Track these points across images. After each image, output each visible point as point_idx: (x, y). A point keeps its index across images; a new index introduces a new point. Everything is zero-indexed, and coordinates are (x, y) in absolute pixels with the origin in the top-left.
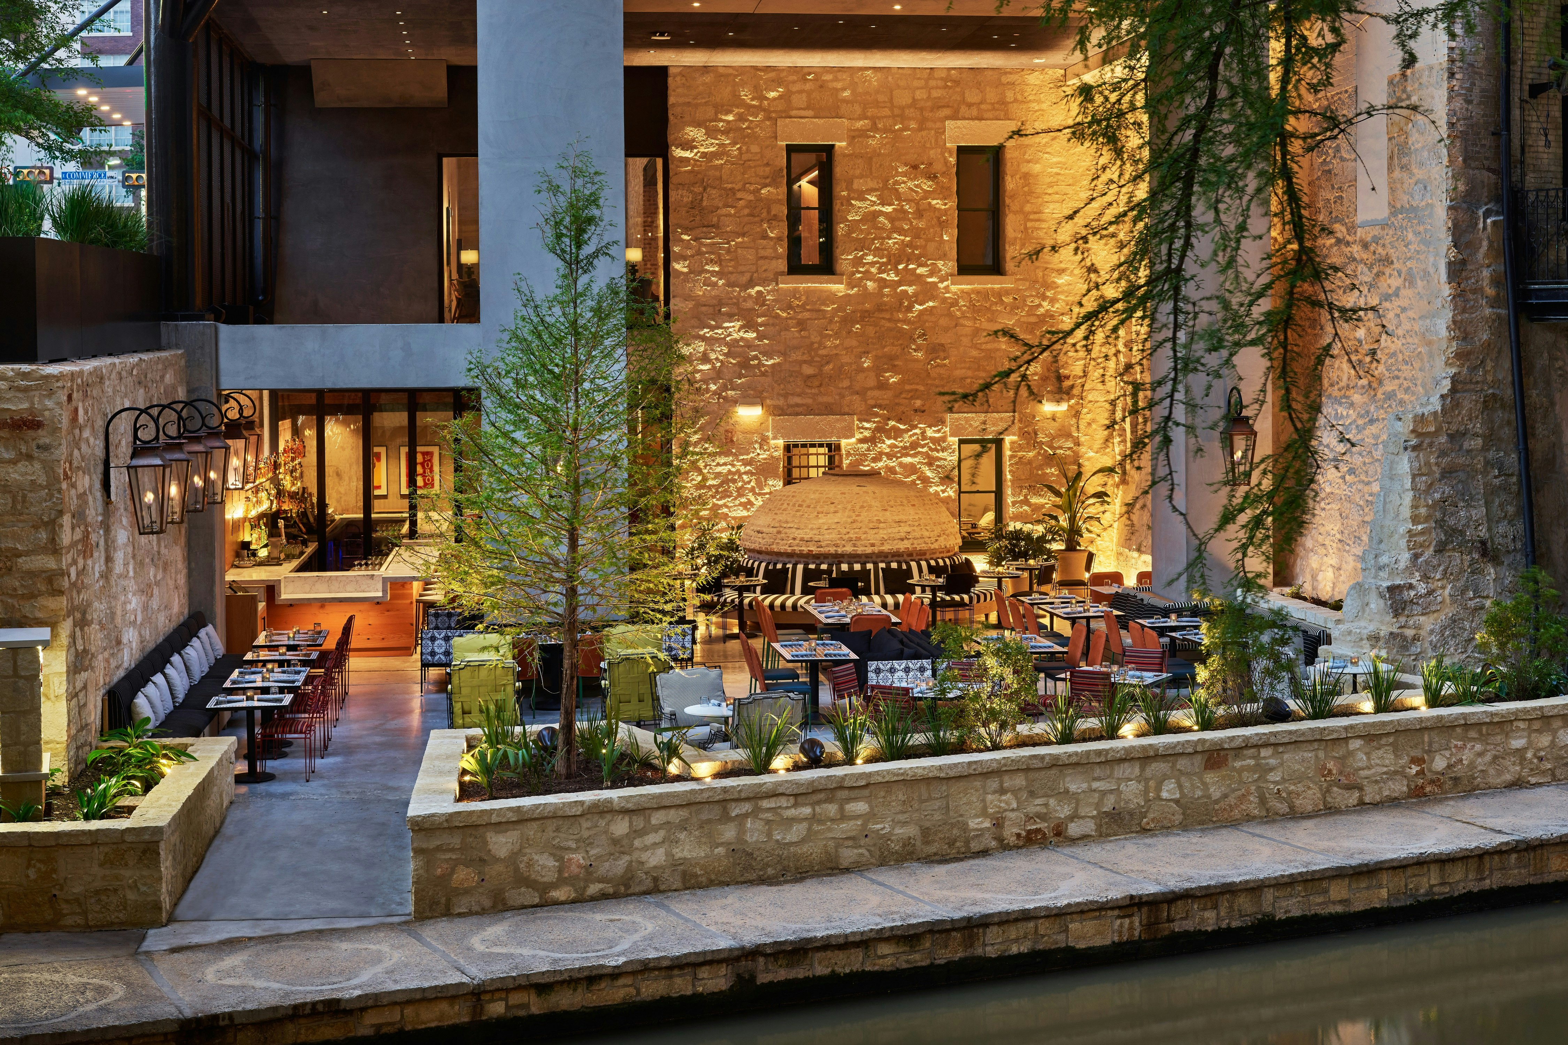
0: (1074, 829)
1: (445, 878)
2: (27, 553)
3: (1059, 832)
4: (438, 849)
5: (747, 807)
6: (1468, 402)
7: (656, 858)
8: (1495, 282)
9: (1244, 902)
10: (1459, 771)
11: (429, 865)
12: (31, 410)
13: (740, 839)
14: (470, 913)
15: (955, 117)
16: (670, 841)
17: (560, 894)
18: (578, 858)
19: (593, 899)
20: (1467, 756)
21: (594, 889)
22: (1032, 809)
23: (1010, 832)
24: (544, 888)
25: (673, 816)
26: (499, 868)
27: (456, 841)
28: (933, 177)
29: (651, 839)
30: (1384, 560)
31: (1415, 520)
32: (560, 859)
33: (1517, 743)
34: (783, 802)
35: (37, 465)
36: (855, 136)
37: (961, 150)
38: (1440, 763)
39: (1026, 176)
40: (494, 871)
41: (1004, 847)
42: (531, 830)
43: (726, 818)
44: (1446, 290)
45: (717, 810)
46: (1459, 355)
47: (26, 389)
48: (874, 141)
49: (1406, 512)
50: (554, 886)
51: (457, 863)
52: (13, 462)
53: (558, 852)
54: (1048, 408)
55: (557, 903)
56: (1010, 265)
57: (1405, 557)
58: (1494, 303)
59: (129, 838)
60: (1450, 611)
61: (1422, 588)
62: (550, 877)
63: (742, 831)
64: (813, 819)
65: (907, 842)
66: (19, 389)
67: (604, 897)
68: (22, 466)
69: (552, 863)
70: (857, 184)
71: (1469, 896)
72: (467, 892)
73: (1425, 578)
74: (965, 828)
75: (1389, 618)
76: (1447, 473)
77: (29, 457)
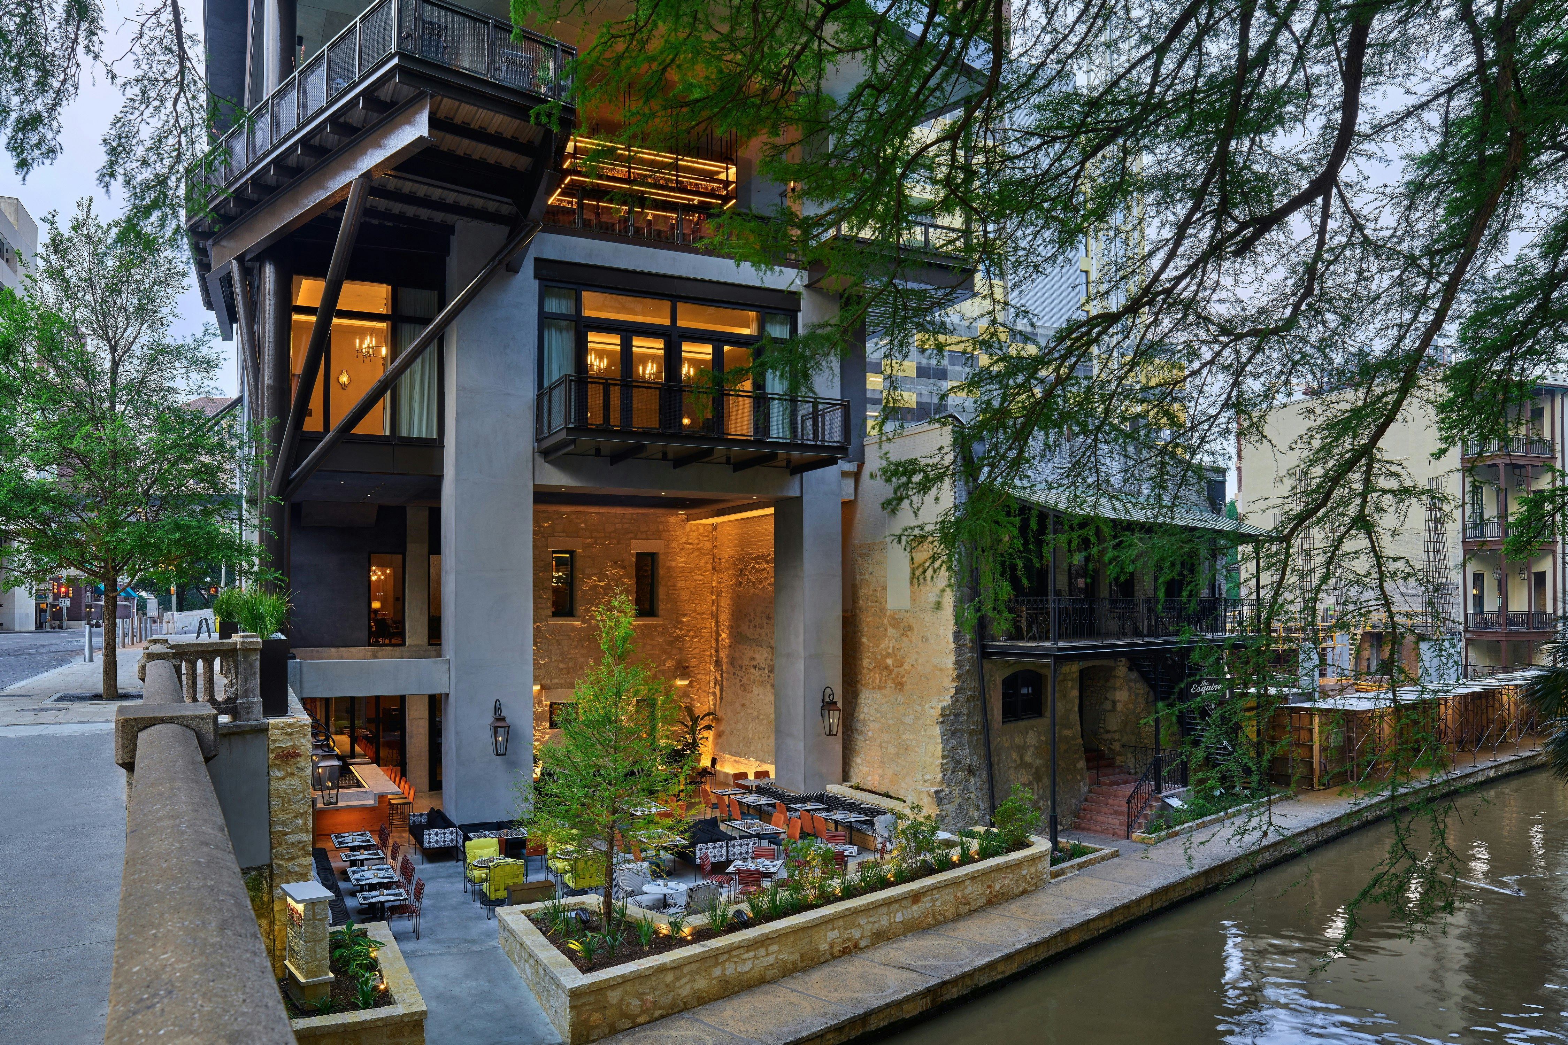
0: (862, 944)
1: (587, 1020)
2: (291, 833)
3: (856, 946)
4: (584, 1004)
5: (726, 956)
6: (962, 698)
7: (685, 991)
8: (971, 640)
9: (968, 981)
10: (1004, 890)
11: (578, 1014)
12: (294, 746)
13: (724, 975)
14: (599, 1038)
15: (635, 538)
16: (693, 980)
17: (641, 1020)
18: (650, 998)
19: (657, 1019)
20: (1007, 881)
21: (657, 1013)
22: (845, 936)
23: (837, 949)
24: (633, 1018)
25: (693, 967)
26: (613, 1010)
27: (592, 999)
28: (624, 568)
29: (684, 980)
30: (927, 777)
31: (943, 757)
32: (641, 1000)
33: (1024, 872)
34: (742, 951)
35: (297, 779)
36: (586, 547)
37: (638, 555)
38: (997, 887)
39: (669, 568)
40: (612, 1011)
41: (834, 958)
42: (628, 986)
43: (717, 964)
44: (952, 646)
45: (713, 960)
46: (959, 677)
47: (291, 734)
48: (596, 549)
49: (939, 753)
50: (638, 1016)
51: (593, 1010)
52: (283, 779)
53: (640, 996)
54: (680, 683)
55: (640, 1025)
56: (661, 613)
57: (939, 776)
58: (971, 650)
59: (406, 1019)
60: (958, 801)
61: (947, 791)
62: (637, 1011)
63: (724, 969)
64: (755, 958)
65: (794, 963)
66: (287, 734)
67: (663, 1017)
68: (288, 781)
69: (638, 1003)
70: (587, 571)
71: (1045, 960)
72: (597, 1026)
73: (949, 786)
74: (817, 950)
75: (935, 806)
76: (954, 733)
77: (292, 774)
